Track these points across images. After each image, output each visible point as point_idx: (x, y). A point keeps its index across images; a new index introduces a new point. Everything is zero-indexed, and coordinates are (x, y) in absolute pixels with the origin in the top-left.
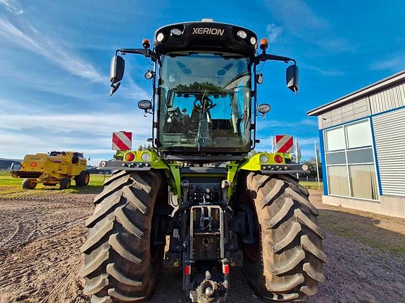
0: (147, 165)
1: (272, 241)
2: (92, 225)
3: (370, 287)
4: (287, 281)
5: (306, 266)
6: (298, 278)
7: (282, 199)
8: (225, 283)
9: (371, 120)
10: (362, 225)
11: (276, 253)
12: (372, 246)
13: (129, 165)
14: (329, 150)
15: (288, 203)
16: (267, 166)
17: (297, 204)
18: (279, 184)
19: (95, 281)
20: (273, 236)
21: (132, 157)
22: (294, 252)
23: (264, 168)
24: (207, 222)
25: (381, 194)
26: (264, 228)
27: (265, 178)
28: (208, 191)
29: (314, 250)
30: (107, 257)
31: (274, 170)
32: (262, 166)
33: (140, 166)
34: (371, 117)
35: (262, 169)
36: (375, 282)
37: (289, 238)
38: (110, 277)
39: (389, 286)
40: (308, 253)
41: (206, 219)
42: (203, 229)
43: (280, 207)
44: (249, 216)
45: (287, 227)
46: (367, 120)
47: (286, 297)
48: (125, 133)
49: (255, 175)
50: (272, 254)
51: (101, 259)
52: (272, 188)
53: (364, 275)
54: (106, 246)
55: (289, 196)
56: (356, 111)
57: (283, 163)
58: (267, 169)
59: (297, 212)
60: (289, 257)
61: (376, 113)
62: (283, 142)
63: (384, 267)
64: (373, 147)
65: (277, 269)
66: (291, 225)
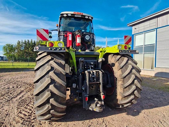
0: (63, 49)
1: (123, 84)
2: (37, 81)
3: (152, 101)
4: (127, 98)
5: (136, 92)
6: (132, 97)
7: (127, 65)
8: (103, 102)
9: (157, 31)
10: (147, 81)
11: (124, 88)
12: (152, 88)
13: (53, 49)
14: (136, 46)
15: (130, 67)
16: (122, 50)
17: (133, 68)
18: (126, 59)
19: (43, 108)
20: (123, 81)
21: (52, 45)
22: (132, 87)
23: (121, 51)
24: (93, 78)
25: (155, 67)
26: (119, 79)
27: (119, 56)
28: (92, 63)
29: (139, 86)
30: (50, 96)
31: (125, 52)
32: (120, 50)
33: (59, 50)
34: (156, 29)
35: (119, 52)
36: (154, 99)
37: (130, 81)
38: (52, 105)
39: (158, 100)
40: (137, 87)
41: (93, 76)
42: (92, 81)
43: (127, 69)
44: (108, 76)
45: (129, 77)
46: (155, 31)
47: (125, 106)
48: (44, 30)
49: (114, 55)
50: (122, 89)
51: (47, 97)
52: (123, 61)
53: (150, 98)
54: (48, 91)
55: (130, 64)
56: (151, 25)
57: (128, 49)
58: (122, 52)
59: (134, 71)
60: (129, 89)
61: (159, 27)
62: (127, 39)
63: (156, 94)
64: (155, 45)
65: (124, 94)
66: (131, 76)
